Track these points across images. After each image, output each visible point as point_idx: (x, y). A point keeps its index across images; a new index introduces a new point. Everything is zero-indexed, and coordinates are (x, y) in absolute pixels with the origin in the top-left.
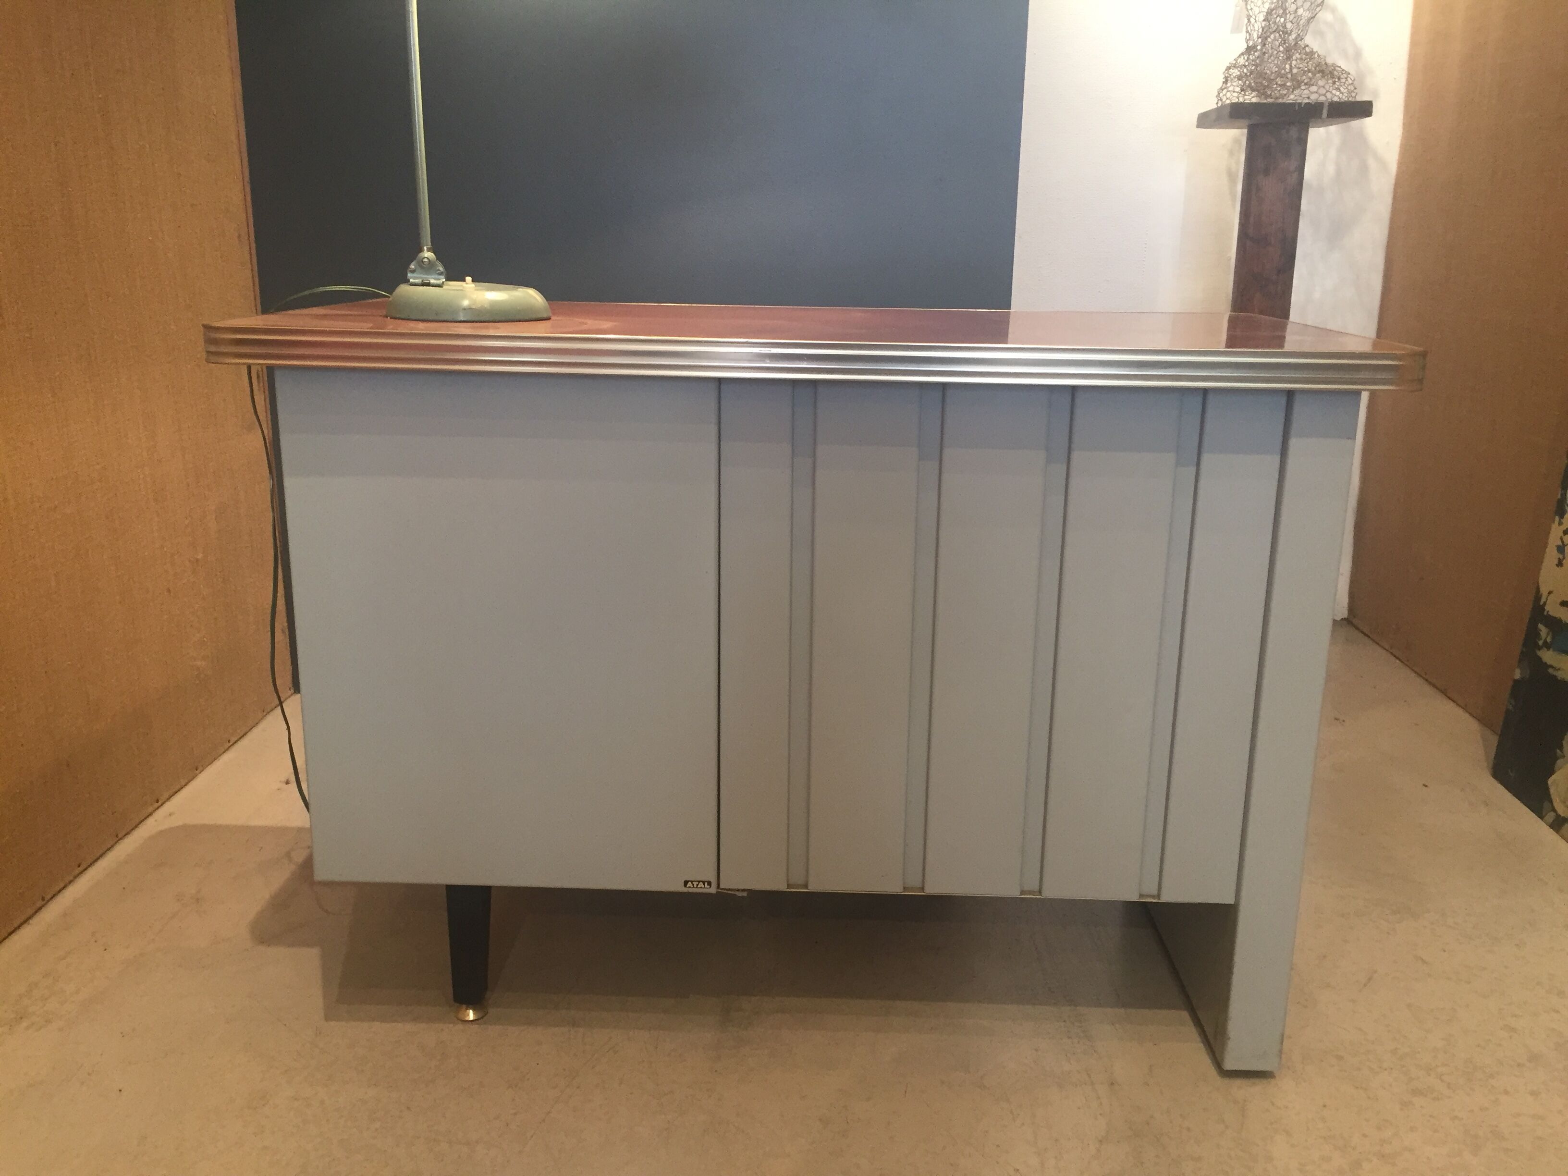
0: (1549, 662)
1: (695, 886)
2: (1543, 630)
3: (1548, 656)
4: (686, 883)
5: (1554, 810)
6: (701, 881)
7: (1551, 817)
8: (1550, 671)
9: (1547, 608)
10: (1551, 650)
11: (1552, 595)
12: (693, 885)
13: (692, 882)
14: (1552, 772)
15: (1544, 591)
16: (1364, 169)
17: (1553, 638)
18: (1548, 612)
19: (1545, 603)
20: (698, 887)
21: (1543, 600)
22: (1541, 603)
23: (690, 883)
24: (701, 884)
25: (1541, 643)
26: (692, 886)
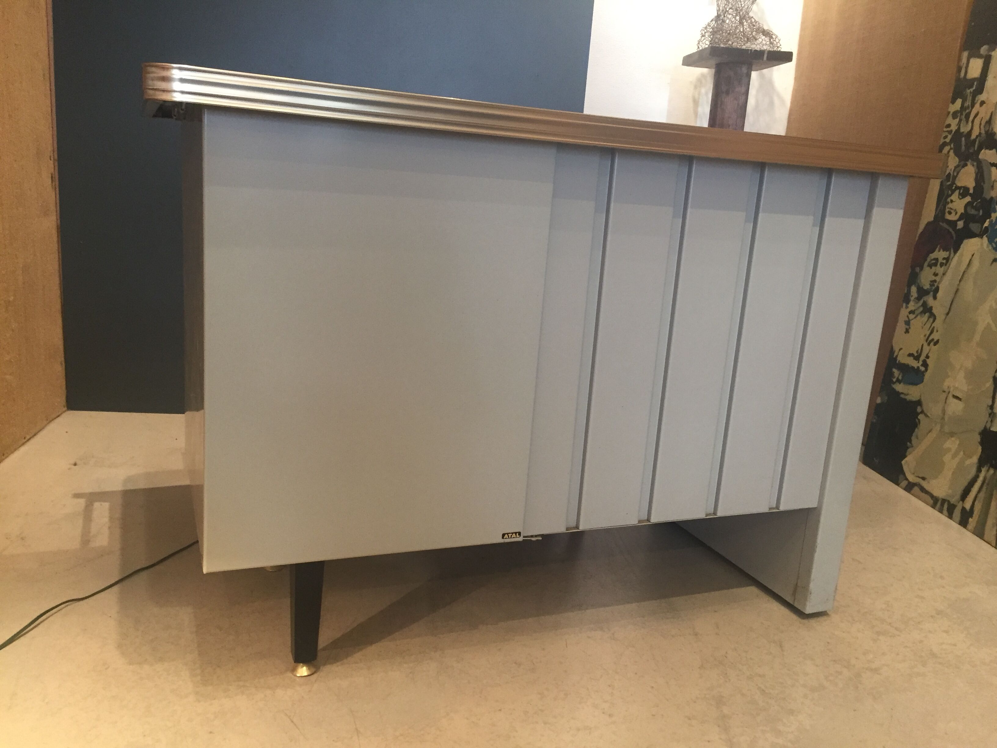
0: (901, 391)
1: (510, 537)
2: (896, 372)
3: (899, 387)
4: (503, 535)
5: (907, 479)
6: (514, 533)
7: (904, 483)
8: (902, 396)
9: (898, 359)
10: (902, 384)
11: (901, 351)
12: (508, 536)
13: (508, 534)
14: (905, 456)
15: (896, 349)
16: (772, 103)
17: (902, 377)
18: (899, 361)
19: (897, 356)
20: (512, 537)
21: (895, 354)
22: (894, 356)
23: (506, 535)
24: (514, 535)
25: (894, 380)
26: (508, 538)
